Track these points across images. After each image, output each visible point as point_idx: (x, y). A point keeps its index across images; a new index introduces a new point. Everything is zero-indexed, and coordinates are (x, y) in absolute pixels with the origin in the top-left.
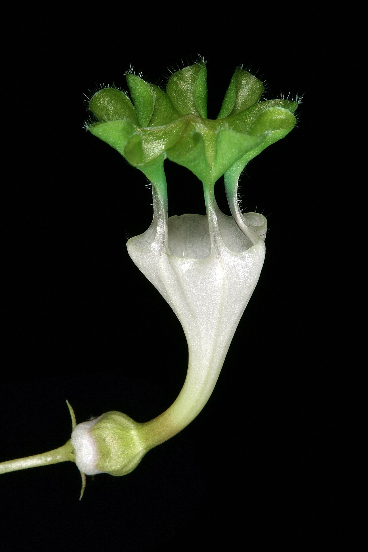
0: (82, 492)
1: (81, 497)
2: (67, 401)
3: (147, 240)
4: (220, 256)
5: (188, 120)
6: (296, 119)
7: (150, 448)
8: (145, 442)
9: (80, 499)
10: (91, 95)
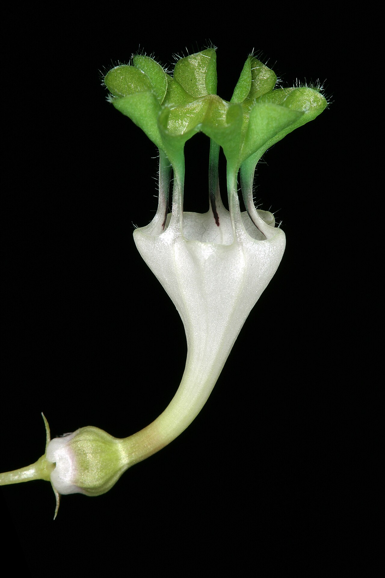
0: (56, 510)
1: (55, 516)
2: (42, 414)
3: (151, 233)
4: (241, 244)
5: (211, 100)
6: (326, 101)
7: (132, 464)
8: (129, 456)
9: (54, 519)
10: (105, 72)
